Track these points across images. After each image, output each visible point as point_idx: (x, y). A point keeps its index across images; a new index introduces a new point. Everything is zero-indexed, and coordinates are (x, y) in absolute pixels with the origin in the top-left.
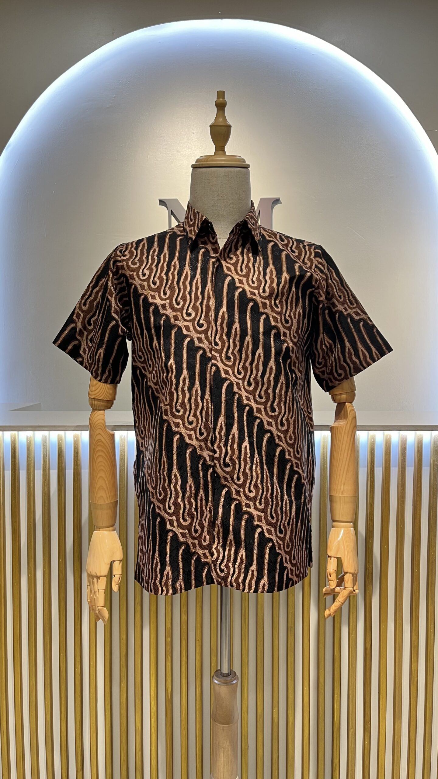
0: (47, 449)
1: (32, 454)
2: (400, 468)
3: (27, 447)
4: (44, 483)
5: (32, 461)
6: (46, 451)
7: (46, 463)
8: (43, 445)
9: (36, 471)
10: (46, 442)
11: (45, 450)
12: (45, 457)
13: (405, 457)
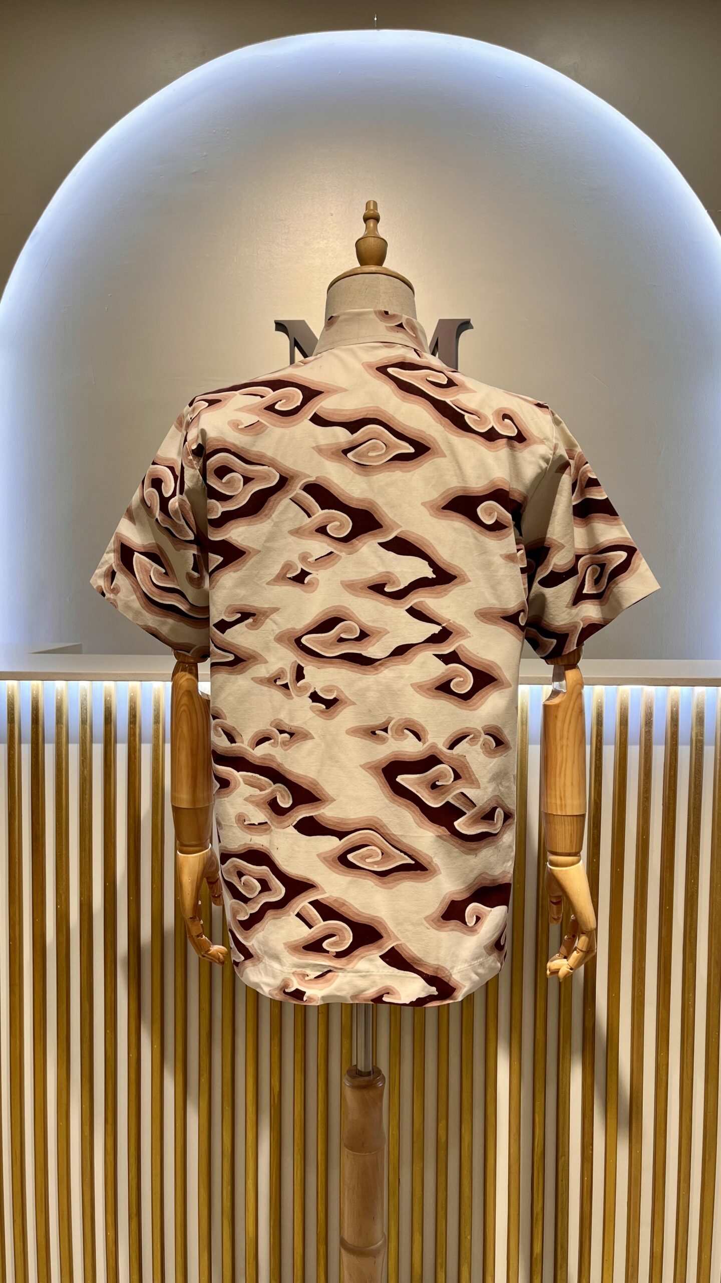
0: (88, 710)
1: (64, 717)
2: (643, 745)
3: (57, 707)
4: (83, 763)
5: (64, 729)
6: (86, 713)
7: (86, 731)
8: (82, 704)
9: (70, 745)
10: (85, 699)
11: (85, 711)
12: (84, 722)
13: (651, 728)
